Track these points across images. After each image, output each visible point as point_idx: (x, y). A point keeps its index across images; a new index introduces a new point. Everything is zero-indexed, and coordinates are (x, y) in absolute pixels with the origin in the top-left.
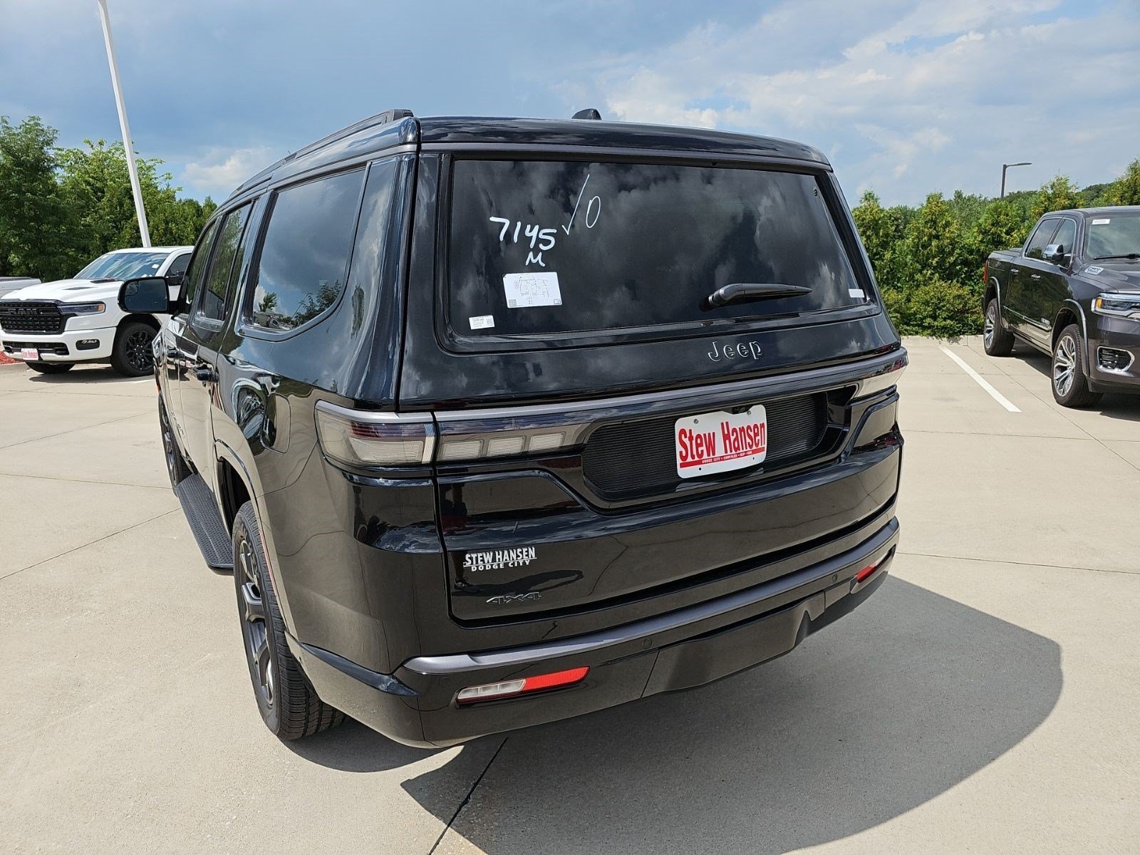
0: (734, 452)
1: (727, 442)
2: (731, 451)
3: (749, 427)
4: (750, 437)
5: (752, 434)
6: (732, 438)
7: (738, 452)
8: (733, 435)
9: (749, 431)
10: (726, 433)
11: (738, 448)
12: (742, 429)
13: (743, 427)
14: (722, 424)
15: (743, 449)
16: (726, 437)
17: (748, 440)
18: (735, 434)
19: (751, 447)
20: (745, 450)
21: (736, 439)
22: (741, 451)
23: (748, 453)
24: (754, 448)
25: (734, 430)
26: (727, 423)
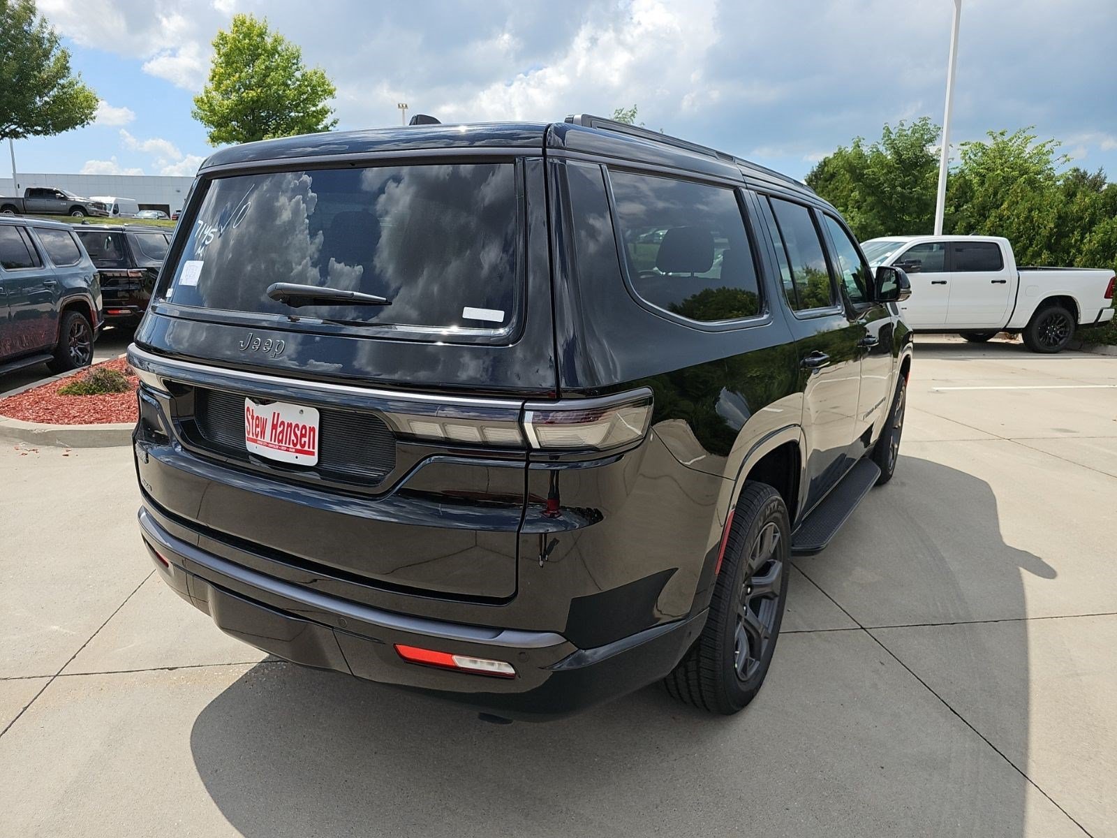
0: (276, 443)
1: (274, 431)
2: (275, 441)
3: (297, 426)
4: (296, 435)
5: (298, 433)
6: (279, 429)
7: (280, 444)
8: (280, 427)
9: (296, 429)
10: (275, 423)
11: (281, 441)
12: (290, 425)
13: (291, 423)
14: (274, 413)
15: (285, 444)
16: (274, 427)
17: (293, 437)
18: (282, 426)
19: (295, 445)
20: (287, 445)
21: (282, 432)
22: (283, 445)
23: (290, 450)
24: (298, 447)
25: (283, 423)
26: (278, 414)
